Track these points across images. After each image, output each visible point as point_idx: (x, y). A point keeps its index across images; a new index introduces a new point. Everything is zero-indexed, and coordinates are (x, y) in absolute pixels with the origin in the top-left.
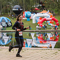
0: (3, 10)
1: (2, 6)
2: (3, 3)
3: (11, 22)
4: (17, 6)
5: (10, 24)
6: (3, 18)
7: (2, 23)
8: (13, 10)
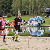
0: (38, 12)
1: (38, 9)
2: (38, 7)
3: (44, 20)
4: (48, 8)
5: (44, 21)
6: (38, 17)
7: (38, 21)
8: (45, 11)
